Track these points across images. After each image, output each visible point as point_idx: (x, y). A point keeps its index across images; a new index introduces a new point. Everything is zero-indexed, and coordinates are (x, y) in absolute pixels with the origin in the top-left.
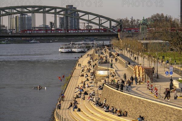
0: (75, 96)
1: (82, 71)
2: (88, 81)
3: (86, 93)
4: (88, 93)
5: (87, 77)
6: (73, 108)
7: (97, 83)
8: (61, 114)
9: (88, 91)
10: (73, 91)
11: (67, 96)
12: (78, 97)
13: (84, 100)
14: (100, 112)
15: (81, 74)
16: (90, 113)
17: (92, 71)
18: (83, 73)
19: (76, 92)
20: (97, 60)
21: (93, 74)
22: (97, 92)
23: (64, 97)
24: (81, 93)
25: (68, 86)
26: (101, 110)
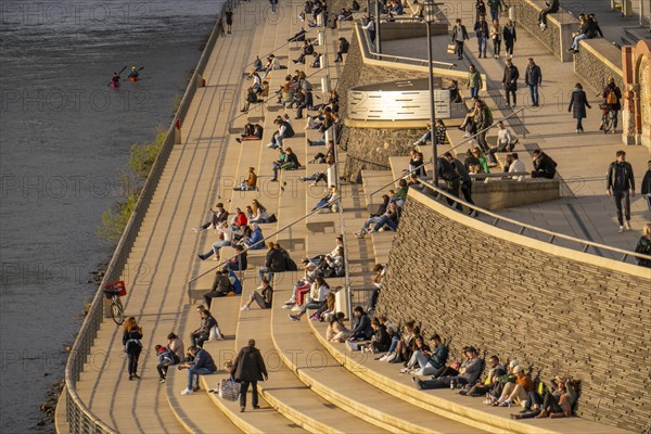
0: (206, 284)
1: (252, 98)
2: (297, 166)
3: (280, 261)
4: (292, 255)
5: (287, 143)
6: (186, 372)
7: (359, 180)
8: (105, 416)
9: (292, 242)
10: (189, 247)
11: (141, 288)
13: (268, 306)
14: (381, 391)
15: (241, 122)
16: (312, 401)
17: (322, 94)
18: (255, 111)
19: (205, 253)
20: (356, 16)
21: (333, 115)
22: (363, 250)
23: (123, 292)
24: (244, 256)
25: (152, 210)
26: (386, 380)
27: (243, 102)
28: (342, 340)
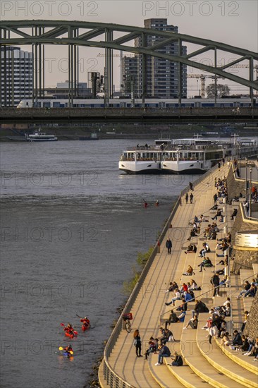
0: (167, 317)
1: (193, 234)
2: (211, 266)
3: (201, 308)
4: (207, 305)
5: (207, 255)
6: (157, 356)
7: (239, 274)
8: (120, 374)
9: (207, 300)
10: (161, 300)
11: (140, 315)
12: (175, 319)
13: (196, 328)
14: (244, 369)
15: (187, 245)
16: (213, 372)
17: (223, 234)
18: (194, 240)
19: (168, 303)
20: (241, 200)
21: (228, 244)
22: (239, 305)
23: (131, 318)
24: (186, 305)
25: (146, 282)
26: (247, 364)
27: (188, 235)
28: (228, 345)
